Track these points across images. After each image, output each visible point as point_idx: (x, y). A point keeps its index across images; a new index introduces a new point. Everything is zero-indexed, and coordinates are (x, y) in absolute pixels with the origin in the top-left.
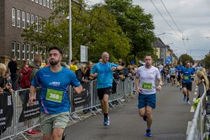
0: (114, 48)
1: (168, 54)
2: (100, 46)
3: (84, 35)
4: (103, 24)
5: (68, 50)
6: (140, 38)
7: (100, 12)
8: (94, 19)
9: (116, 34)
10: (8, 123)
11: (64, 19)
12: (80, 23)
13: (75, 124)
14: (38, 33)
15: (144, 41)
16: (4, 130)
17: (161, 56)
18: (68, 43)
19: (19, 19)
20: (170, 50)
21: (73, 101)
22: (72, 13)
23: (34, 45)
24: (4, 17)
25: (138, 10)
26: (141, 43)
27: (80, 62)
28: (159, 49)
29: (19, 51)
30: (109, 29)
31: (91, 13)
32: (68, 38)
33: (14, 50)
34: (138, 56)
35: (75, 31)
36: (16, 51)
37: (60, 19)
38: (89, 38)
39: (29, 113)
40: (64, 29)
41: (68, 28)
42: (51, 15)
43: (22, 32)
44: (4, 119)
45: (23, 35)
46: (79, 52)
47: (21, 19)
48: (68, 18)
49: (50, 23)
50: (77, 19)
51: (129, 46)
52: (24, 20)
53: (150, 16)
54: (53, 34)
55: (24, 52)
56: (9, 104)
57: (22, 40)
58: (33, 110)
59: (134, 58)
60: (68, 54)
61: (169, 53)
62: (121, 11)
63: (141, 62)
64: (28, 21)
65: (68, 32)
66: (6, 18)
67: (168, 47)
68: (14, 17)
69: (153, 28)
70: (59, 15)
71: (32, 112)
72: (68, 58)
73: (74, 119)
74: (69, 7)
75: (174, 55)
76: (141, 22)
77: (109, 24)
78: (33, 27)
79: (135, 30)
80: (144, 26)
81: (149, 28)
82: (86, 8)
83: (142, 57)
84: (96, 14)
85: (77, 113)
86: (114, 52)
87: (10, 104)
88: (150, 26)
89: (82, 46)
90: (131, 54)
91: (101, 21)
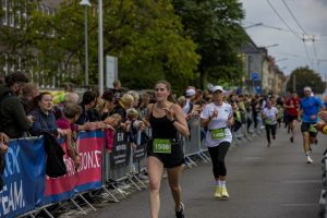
0: (165, 60)
4: (145, 12)
6: (212, 40)
15: (222, 44)
34: (210, 74)
69: (242, 16)
75: (277, 72)
77: (158, 12)
80: (223, 12)
81: (233, 17)
83: (218, 78)
86: (165, 68)
88: (236, 11)
90: (194, 72)
91: (140, 6)
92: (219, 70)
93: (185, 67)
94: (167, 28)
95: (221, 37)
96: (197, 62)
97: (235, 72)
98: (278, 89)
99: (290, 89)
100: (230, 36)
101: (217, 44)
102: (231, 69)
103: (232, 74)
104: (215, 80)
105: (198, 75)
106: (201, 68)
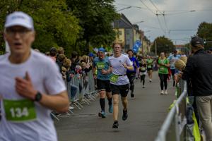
0: (55, 32)
1: (137, 38)
6: (92, 17)
9: (59, 12)
15: (100, 19)
20: (139, 32)
30: (47, 3)
34: (93, 41)
59: (87, 45)
61: (138, 36)
67: (136, 26)
75: (145, 39)
79: (85, 4)
83: (98, 43)
86: (56, 37)
90: (81, 40)
92: (98, 38)
93: (68, 35)
94: (53, 7)
95: (99, 14)
96: (78, 32)
97: (110, 39)
98: (145, 50)
99: (153, 50)
100: (105, 13)
101: (95, 20)
102: (107, 37)
103: (108, 41)
104: (97, 45)
105: (85, 42)
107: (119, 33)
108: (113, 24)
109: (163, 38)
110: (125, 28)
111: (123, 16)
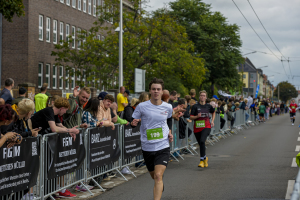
0: (182, 73)
1: (260, 82)
2: (163, 70)
3: (141, 55)
4: (167, 39)
5: (118, 75)
6: (219, 60)
7: (164, 21)
8: (155, 31)
9: (186, 53)
10: (33, 180)
11: (112, 31)
12: (134, 37)
13: (126, 182)
14: (75, 50)
15: (226, 63)
16: (27, 191)
17: (249, 84)
18: (117, 65)
19: (48, 30)
20: (263, 76)
21: (125, 150)
22: (124, 22)
23: (70, 68)
24: (27, 28)
25: (219, 18)
26: (222, 66)
27: (134, 93)
28: (247, 74)
29: (48, 76)
30: (176, 45)
31: (151, 22)
32: (118, 59)
33: (40, 75)
34: (218, 83)
35: (128, 48)
36: (44, 75)
37: (106, 31)
38: (147, 58)
39: (62, 166)
40: (111, 45)
41: (118, 44)
42: (94, 26)
43: (53, 49)
44: (27, 174)
45: (53, 54)
46: (133, 78)
47: (51, 31)
48: (118, 29)
49: (92, 36)
50: (130, 31)
51: (204, 70)
52: (55, 32)
53: (235, 28)
54: (97, 52)
55: (55, 76)
56: (34, 153)
57: (52, 60)
58: (68, 162)
59: (212, 87)
60: (118, 80)
61: (262, 80)
62: (194, 20)
63: (221, 92)
64: (62, 34)
65: (118, 50)
66: (31, 29)
67: (260, 71)
68: (41, 28)
69: (240, 45)
70: (105, 25)
71: (66, 166)
72: (117, 87)
73: (125, 175)
74: (119, 14)
75: (269, 83)
76: (223, 36)
78: (68, 42)
80: (227, 42)
81: (233, 45)
82: (144, 16)
84: (158, 24)
85: (130, 167)
86: (183, 79)
87: (36, 153)
88: (236, 41)
89: (137, 70)
90: (206, 82)
91: (164, 34)
92: (223, 81)
95: (225, 57)
97: (235, 82)
98: (268, 95)
99: (276, 95)
100: (231, 57)
101: (222, 63)
102: (232, 80)
103: (233, 84)
104: (222, 87)
105: (210, 84)
106: (212, 79)
107: (243, 77)
108: (237, 68)
109: (286, 83)
110: (250, 72)
111: (248, 60)
